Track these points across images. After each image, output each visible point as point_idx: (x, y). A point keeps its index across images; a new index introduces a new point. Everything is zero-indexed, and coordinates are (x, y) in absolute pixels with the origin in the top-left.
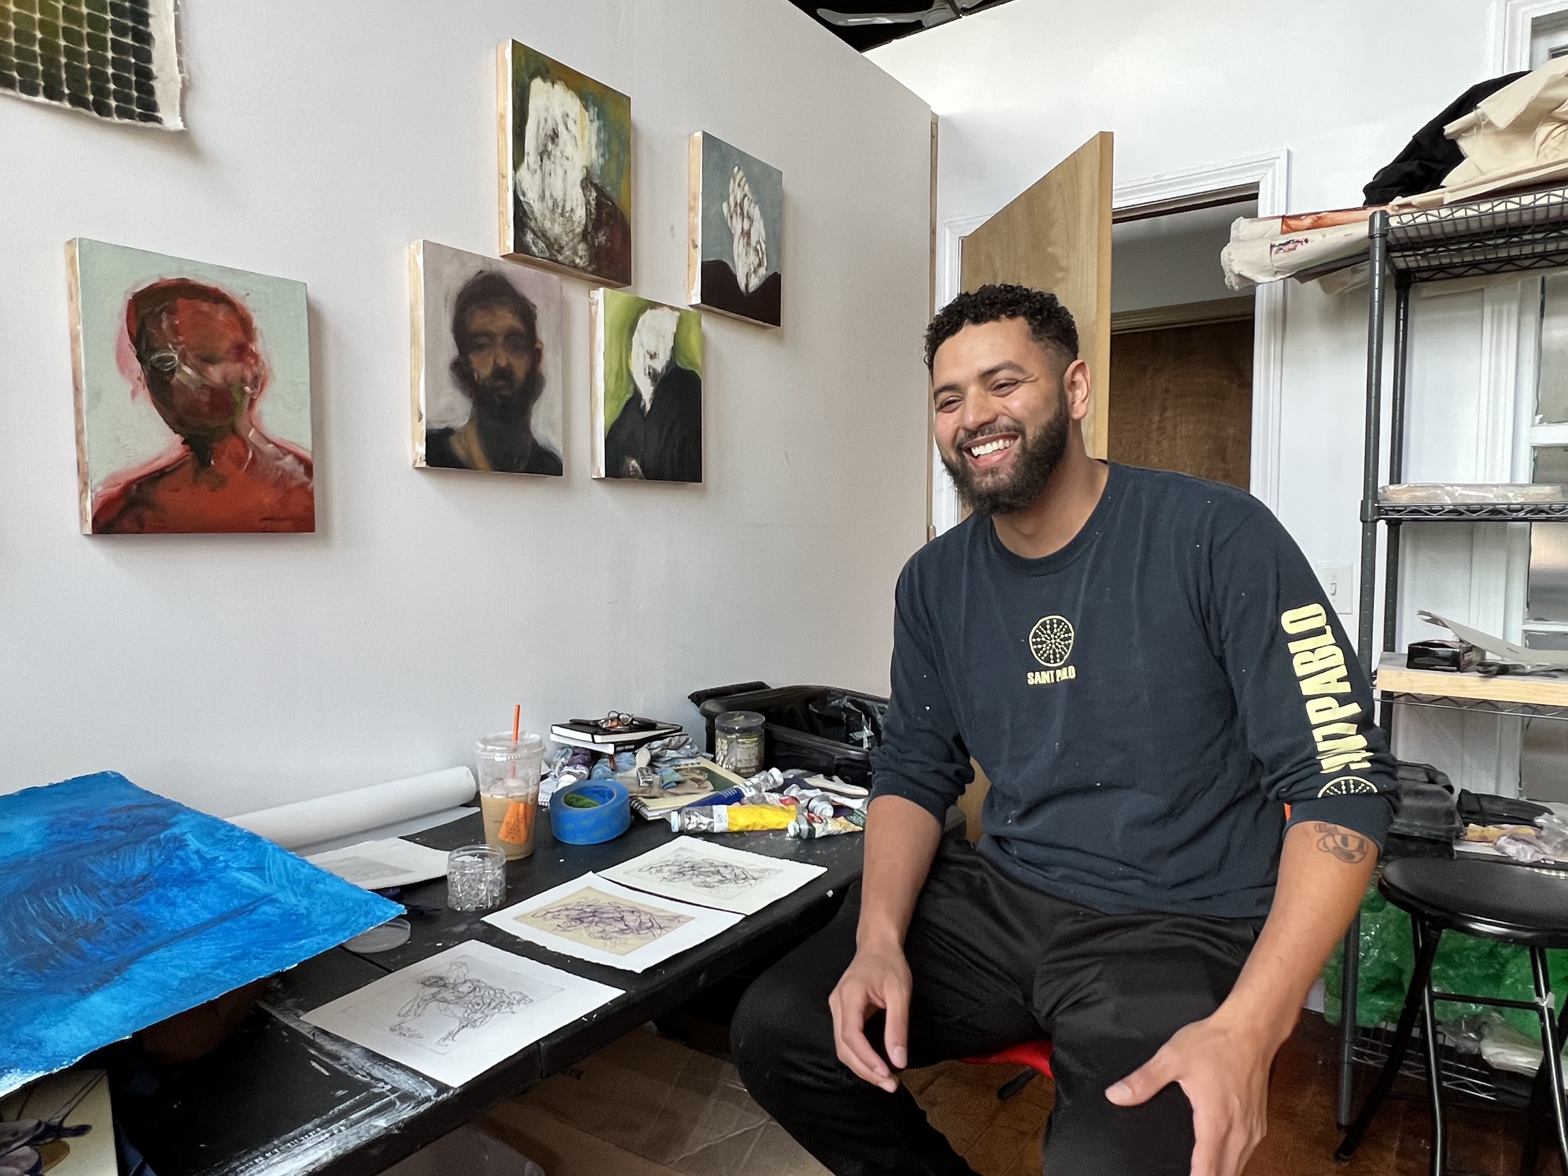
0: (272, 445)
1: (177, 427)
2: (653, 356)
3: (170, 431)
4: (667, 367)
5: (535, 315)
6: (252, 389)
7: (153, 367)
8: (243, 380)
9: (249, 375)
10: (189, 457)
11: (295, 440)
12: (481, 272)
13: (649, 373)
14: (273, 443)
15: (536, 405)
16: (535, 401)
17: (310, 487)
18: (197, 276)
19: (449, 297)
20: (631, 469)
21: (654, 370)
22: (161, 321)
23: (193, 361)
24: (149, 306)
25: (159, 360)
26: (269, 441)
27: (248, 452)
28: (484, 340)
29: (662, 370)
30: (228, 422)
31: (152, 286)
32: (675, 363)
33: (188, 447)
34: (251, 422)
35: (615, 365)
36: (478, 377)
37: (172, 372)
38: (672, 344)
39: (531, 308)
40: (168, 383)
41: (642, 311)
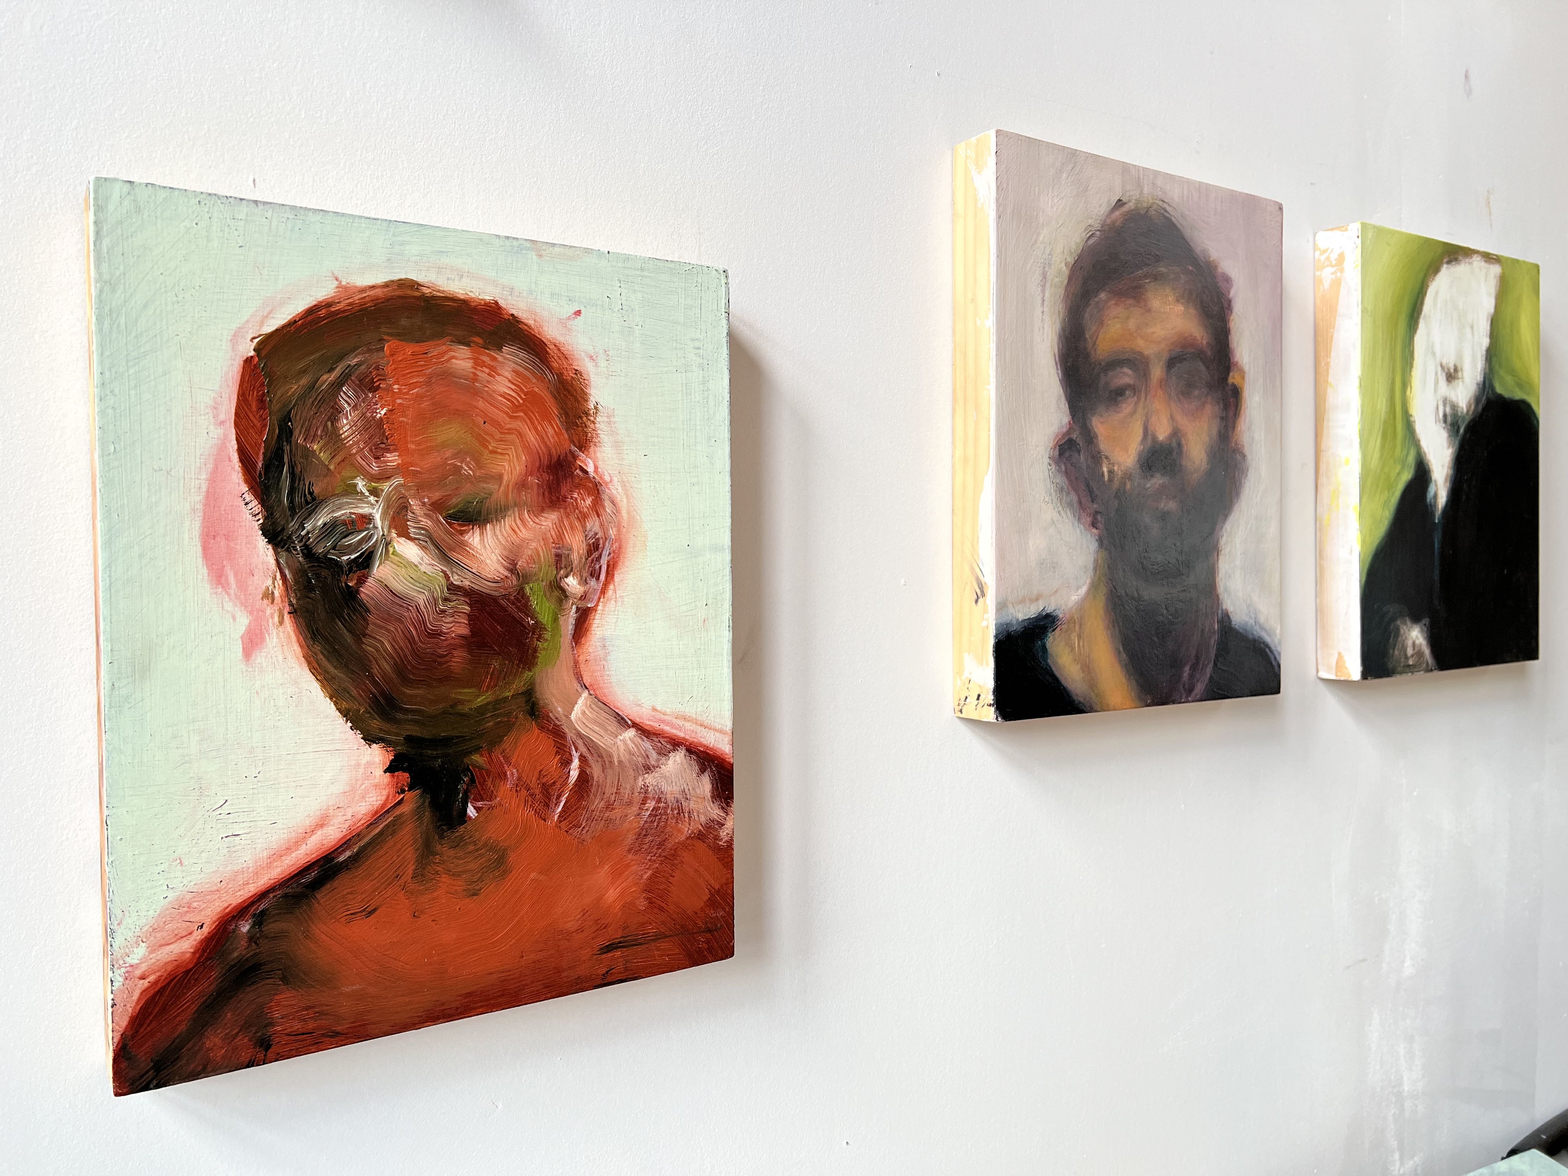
0: (631, 733)
1: (376, 724)
2: (1451, 376)
3: (356, 738)
4: (1477, 400)
5: (1229, 302)
6: (584, 582)
7: (308, 552)
8: (561, 561)
9: (577, 545)
10: (405, 809)
11: (691, 710)
12: (1120, 203)
13: (1445, 416)
14: (635, 725)
15: (1228, 526)
16: (1226, 516)
17: (723, 834)
18: (440, 269)
19: (1051, 273)
20: (1410, 651)
21: (1454, 407)
22: (336, 412)
23: (426, 522)
24: (303, 372)
25: (330, 528)
26: (623, 722)
27: (568, 762)
28: (1125, 377)
29: (1469, 407)
30: (518, 685)
31: (311, 311)
32: (1492, 387)
33: (404, 777)
34: (579, 677)
35: (1382, 405)
36: (1111, 472)
37: (365, 562)
38: (1486, 342)
39: (1222, 284)
40: (352, 595)
41: (1433, 269)
